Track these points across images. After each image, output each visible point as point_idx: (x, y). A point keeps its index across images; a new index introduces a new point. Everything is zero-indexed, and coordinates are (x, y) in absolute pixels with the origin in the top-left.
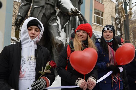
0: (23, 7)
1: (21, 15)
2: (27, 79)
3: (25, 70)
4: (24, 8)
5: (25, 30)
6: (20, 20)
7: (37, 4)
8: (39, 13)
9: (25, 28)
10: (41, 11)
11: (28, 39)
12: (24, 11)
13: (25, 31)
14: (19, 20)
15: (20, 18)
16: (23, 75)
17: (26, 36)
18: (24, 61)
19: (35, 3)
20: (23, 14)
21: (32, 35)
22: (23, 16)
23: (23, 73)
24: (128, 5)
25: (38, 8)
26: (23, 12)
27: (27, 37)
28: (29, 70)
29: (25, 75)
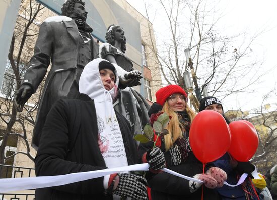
0: (33, 70)
1: (30, 83)
2: (113, 156)
3: (107, 138)
4: (35, 71)
5: (94, 73)
6: (27, 91)
7: (61, 66)
8: (65, 80)
9: (95, 71)
10: (68, 78)
11: (100, 88)
12: (35, 77)
13: (95, 75)
14: (25, 92)
15: (27, 88)
16: (105, 147)
17: (98, 83)
18: (102, 123)
19: (55, 66)
20: (33, 82)
21: (106, 83)
22: (34, 85)
23: (105, 144)
24: (202, 94)
25: (63, 73)
26: (33, 78)
27: (98, 85)
28: (113, 139)
29: (109, 149)
